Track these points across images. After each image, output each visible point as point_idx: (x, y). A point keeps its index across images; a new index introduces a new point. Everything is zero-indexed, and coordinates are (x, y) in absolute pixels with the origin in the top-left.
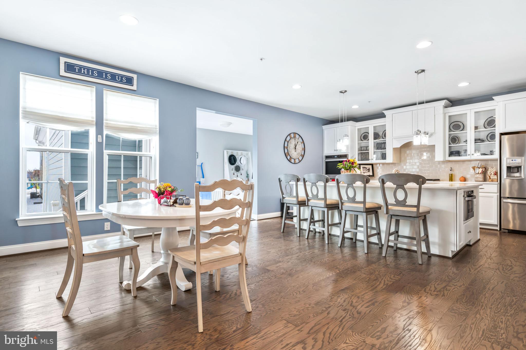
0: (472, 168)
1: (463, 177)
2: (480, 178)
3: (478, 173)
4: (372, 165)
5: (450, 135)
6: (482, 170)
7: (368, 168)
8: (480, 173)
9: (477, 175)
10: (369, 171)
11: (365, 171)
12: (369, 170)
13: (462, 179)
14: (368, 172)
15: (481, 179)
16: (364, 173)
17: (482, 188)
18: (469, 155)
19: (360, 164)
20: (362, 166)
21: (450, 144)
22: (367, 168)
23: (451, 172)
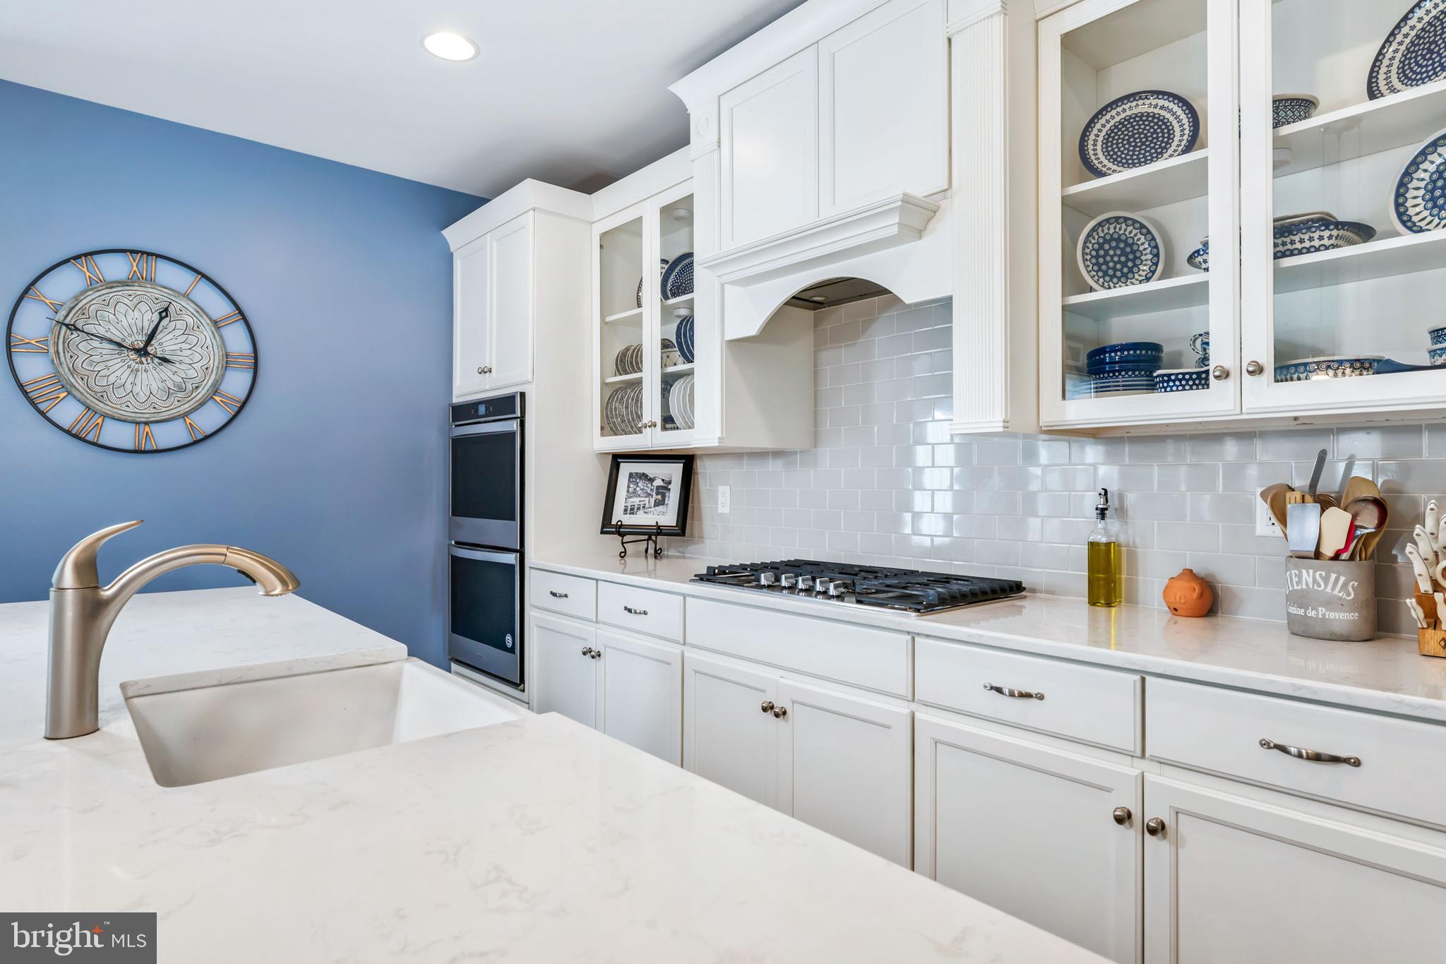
0: (1263, 495)
1: (1189, 573)
2: (1330, 603)
3: (1318, 555)
4: (688, 461)
5: (1073, 209)
6: (1353, 528)
7: (658, 483)
8: (1328, 551)
9: (1308, 577)
10: (659, 503)
11: (636, 501)
12: (663, 490)
13: (1187, 592)
14: (657, 504)
15: (1344, 618)
16: (631, 510)
17: (1335, 760)
18: (1225, 375)
19: (618, 459)
20: (626, 468)
21: (1072, 282)
22: (652, 480)
23: (1101, 525)
